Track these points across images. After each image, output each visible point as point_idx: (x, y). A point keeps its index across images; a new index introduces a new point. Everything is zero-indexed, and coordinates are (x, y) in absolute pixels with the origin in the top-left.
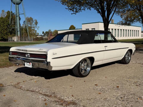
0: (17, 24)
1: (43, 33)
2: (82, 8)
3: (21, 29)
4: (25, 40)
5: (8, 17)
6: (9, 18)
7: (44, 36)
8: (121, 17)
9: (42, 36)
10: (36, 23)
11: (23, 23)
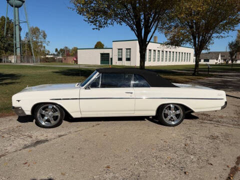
0: (15, 37)
1: (56, 50)
2: (109, 21)
3: (22, 45)
4: (28, 62)
6: (3, 28)
7: (58, 55)
8: (166, 36)
9: (54, 55)
10: (45, 36)
11: (25, 36)
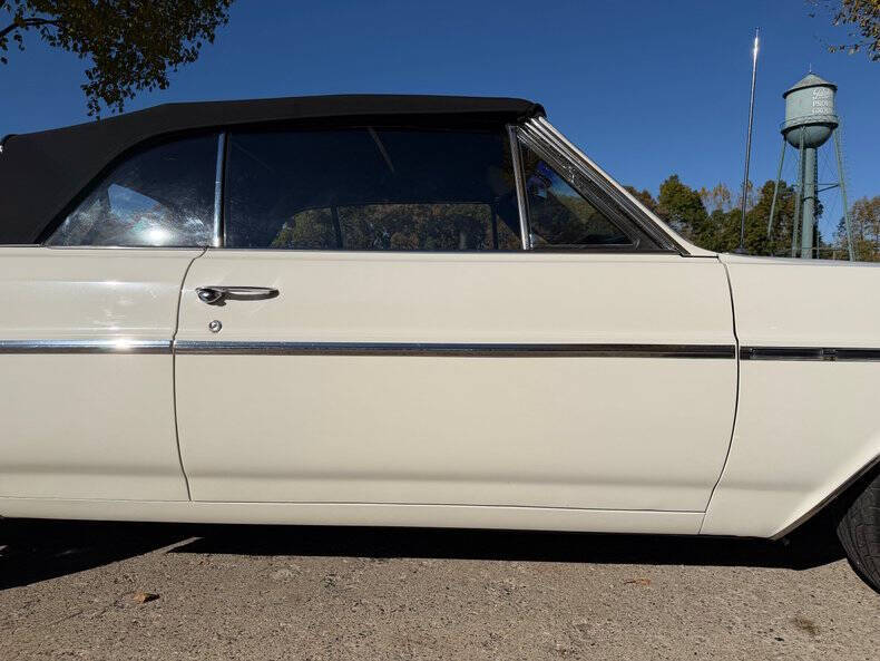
0: (800, 235)
5: (764, 206)
6: (768, 213)
